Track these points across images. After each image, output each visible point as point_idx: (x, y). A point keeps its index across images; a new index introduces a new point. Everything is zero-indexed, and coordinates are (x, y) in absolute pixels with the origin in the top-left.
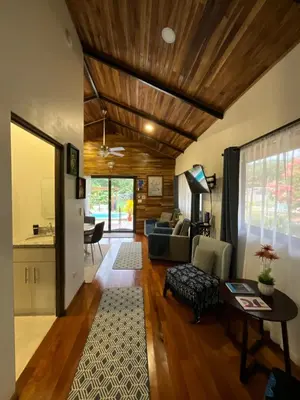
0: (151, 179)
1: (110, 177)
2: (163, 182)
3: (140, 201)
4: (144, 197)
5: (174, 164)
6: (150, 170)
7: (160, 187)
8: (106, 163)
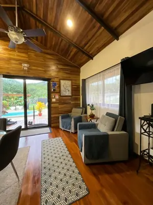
0: (62, 82)
1: (24, 78)
2: (72, 85)
3: (54, 100)
4: (57, 97)
5: (80, 72)
6: (61, 74)
7: (70, 89)
8: (21, 64)
